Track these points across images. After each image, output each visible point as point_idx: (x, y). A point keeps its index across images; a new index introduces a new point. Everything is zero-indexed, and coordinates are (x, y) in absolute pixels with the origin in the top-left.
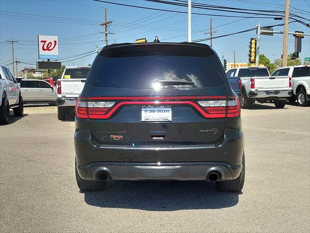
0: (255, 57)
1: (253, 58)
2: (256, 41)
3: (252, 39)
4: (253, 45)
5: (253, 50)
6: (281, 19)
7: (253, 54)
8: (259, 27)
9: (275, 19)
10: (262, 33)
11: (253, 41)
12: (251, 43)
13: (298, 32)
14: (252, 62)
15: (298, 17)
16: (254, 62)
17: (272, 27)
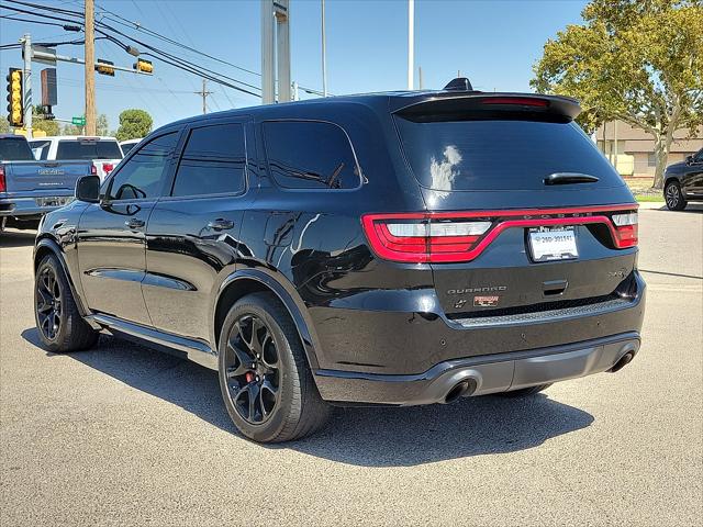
0: (22, 112)
1: (16, 115)
2: (21, 73)
3: (12, 70)
4: (16, 85)
5: (16, 95)
6: (77, 29)
7: (17, 106)
8: (28, 43)
9: (66, 28)
10: (36, 58)
11: (16, 75)
12: (10, 79)
13: (105, 62)
14: (16, 125)
15: (111, 29)
16: (20, 124)
17: (55, 45)
